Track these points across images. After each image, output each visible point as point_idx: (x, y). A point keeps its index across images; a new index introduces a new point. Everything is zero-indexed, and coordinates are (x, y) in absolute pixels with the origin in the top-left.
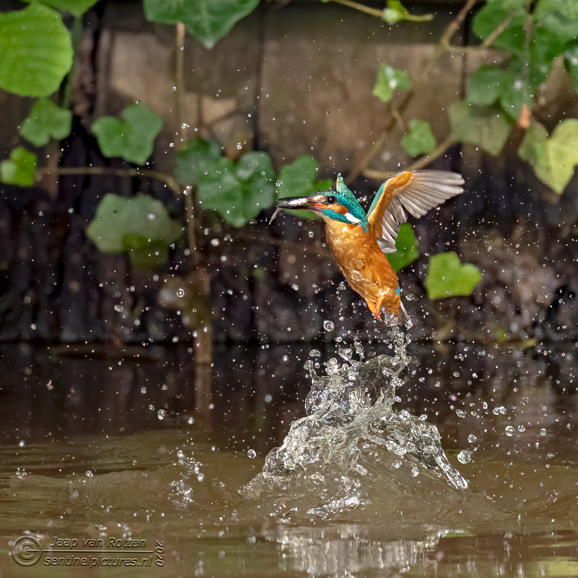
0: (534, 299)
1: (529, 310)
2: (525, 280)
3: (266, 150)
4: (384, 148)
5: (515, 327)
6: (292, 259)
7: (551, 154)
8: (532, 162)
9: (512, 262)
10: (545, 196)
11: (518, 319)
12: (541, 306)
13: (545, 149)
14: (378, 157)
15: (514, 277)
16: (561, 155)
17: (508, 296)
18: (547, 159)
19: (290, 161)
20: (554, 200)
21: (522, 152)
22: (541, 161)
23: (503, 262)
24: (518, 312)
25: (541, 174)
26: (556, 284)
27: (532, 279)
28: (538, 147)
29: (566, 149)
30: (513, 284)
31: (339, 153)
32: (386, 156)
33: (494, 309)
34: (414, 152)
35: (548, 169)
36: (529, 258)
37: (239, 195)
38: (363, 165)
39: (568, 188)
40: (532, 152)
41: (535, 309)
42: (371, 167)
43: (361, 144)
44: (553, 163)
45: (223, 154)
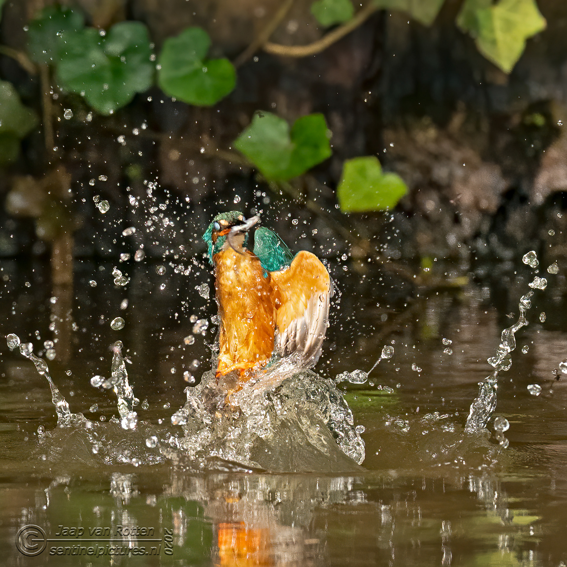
0: (476, 204)
1: (470, 218)
2: (465, 181)
3: (143, 20)
4: (289, 16)
5: (452, 239)
6: (175, 155)
7: (498, 24)
8: (473, 34)
9: (448, 158)
10: (490, 77)
11: (456, 229)
12: (484, 213)
13: (490, 18)
14: (281, 28)
15: (451, 175)
16: (509, 25)
17: (444, 200)
18: (492, 30)
19: (173, 32)
20: (501, 81)
21: (461, 21)
22: (485, 32)
23: (437, 157)
24: (457, 220)
25: (485, 49)
26: (503, 185)
27: (474, 179)
28: (481, 15)
29: (516, 17)
30: (449, 186)
31: (234, 22)
32: (292, 27)
33: (426, 217)
34: (326, 21)
35: (494, 42)
36: (469, 153)
37: (108, 75)
38: (263, 36)
39: (518, 66)
40: (474, 21)
41: (477, 217)
42: (274, 39)
43: (260, 12)
44: (499, 35)
45: (88, 23)
